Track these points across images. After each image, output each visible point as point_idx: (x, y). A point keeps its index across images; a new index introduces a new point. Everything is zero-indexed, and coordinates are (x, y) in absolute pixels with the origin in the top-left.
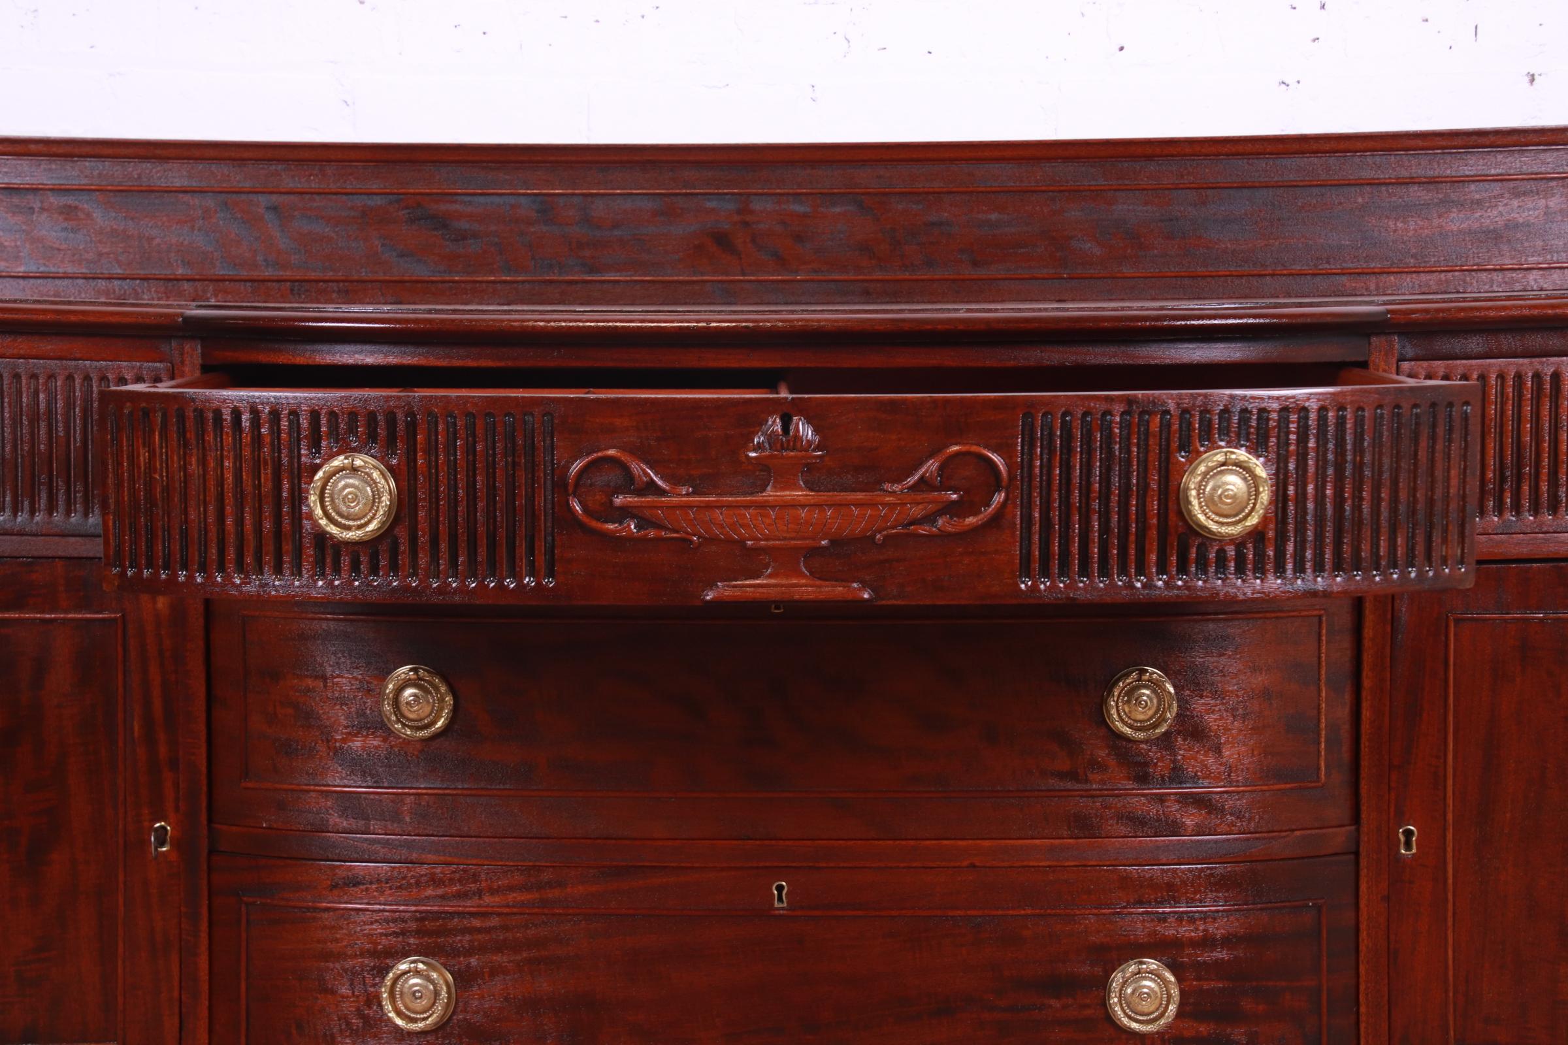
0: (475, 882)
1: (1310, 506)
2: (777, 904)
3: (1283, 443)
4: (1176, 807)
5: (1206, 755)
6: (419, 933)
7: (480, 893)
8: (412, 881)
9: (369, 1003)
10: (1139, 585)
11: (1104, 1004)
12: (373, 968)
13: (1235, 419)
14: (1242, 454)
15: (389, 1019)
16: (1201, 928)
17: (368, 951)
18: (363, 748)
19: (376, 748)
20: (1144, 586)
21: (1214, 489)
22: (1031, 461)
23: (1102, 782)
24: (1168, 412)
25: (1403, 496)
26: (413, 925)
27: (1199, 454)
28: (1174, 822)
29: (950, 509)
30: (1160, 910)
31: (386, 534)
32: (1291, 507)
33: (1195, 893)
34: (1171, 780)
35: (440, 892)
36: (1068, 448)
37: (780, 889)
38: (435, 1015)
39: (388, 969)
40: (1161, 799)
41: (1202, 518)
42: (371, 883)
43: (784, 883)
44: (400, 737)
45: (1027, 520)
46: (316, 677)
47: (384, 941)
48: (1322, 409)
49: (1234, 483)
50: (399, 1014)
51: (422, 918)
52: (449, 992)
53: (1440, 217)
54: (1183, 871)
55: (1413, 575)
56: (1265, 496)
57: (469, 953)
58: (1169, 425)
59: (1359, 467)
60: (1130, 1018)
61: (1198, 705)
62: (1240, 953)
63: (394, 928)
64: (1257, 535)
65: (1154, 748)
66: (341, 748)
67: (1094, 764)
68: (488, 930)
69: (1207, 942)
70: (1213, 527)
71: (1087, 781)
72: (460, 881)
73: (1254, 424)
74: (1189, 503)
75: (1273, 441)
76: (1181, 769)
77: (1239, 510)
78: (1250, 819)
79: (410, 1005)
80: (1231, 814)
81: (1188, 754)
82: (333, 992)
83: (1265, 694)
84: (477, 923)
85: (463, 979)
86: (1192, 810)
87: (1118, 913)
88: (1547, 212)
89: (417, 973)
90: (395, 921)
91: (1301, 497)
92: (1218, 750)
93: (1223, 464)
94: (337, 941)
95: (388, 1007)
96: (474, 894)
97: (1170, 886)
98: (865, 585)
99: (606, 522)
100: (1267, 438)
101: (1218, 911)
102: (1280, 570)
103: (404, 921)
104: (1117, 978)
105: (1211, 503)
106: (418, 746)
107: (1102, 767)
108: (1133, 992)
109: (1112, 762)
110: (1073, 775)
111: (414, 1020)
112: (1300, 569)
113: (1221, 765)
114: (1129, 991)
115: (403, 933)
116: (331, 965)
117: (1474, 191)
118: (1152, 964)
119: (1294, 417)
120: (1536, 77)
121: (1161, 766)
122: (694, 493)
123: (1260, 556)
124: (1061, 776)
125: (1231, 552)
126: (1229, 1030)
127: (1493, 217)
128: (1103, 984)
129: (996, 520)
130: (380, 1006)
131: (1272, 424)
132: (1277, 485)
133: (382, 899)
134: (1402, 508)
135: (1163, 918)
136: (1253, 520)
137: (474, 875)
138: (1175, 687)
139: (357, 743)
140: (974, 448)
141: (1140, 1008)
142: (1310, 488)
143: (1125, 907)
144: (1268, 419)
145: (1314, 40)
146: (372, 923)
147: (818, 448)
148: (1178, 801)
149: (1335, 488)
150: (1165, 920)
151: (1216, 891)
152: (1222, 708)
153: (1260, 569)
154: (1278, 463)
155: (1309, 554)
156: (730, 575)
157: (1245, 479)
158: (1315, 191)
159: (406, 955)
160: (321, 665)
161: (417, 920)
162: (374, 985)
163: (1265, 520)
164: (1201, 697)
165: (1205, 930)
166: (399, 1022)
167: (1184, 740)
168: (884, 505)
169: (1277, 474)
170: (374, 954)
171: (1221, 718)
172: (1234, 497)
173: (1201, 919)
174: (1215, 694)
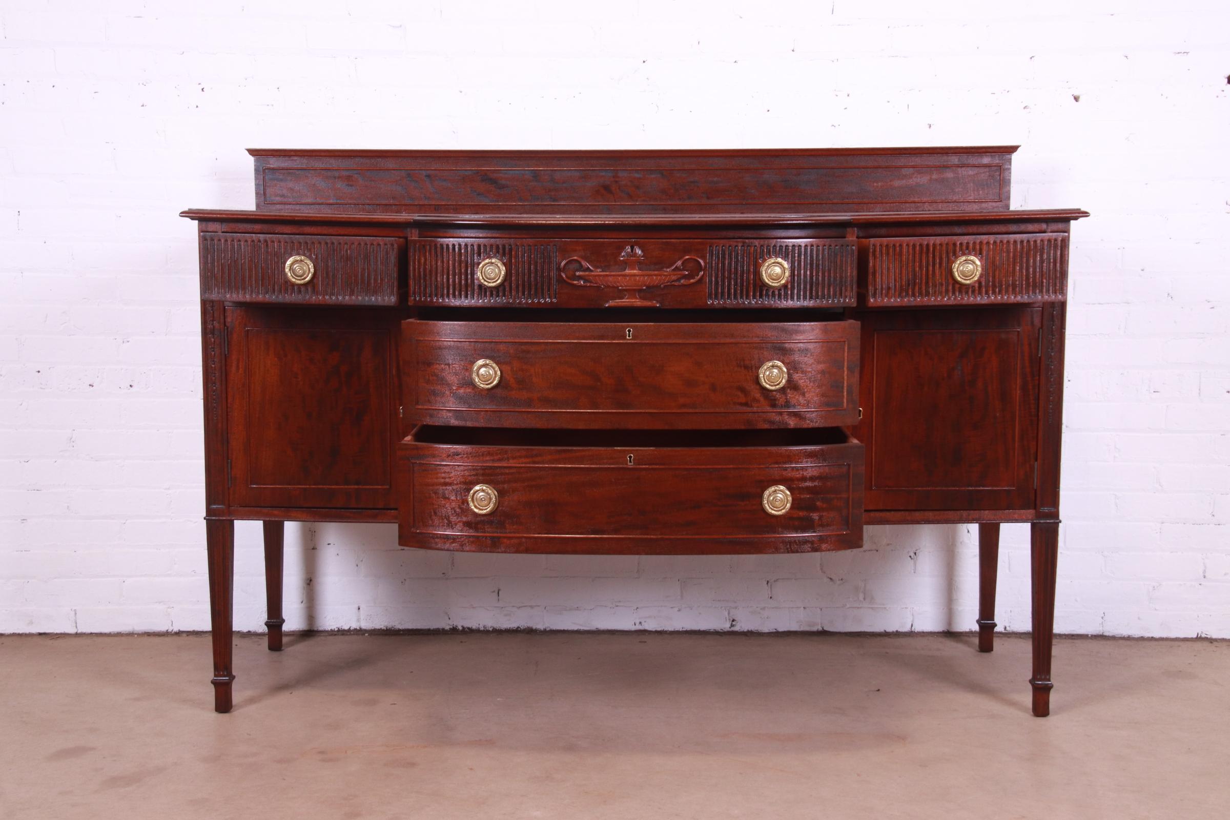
0: (506, 454)
1: (802, 277)
2: (629, 464)
3: (793, 257)
4: (787, 417)
5: (799, 396)
6: (483, 475)
7: (508, 459)
8: (481, 454)
9: (463, 503)
10: (746, 303)
11: (761, 504)
12: (465, 489)
13: (778, 248)
14: (779, 260)
15: (472, 510)
16: (801, 473)
17: (463, 482)
18: (464, 393)
19: (469, 392)
20: (748, 303)
21: (771, 271)
22: (712, 261)
23: (758, 407)
24: (756, 246)
25: (832, 275)
26: (481, 472)
27: (766, 260)
28: (786, 423)
29: (685, 277)
30: (784, 466)
31: (502, 284)
32: (796, 278)
33: (799, 459)
34: (785, 406)
35: (492, 458)
36: (724, 257)
37: (630, 457)
38: (490, 508)
39: (471, 489)
40: (781, 414)
41: (767, 281)
42: (464, 454)
43: (632, 455)
44: (479, 388)
45: (711, 281)
46: (446, 364)
47: (470, 478)
48: (806, 246)
49: (778, 270)
50: (476, 507)
51: (484, 468)
52: (496, 498)
53: (891, 181)
54: (794, 450)
55: (836, 301)
56: (787, 274)
57: (504, 482)
58: (757, 250)
59: (818, 265)
60: (772, 509)
61: (796, 376)
62: (816, 483)
63: (474, 473)
64: (785, 286)
65: (778, 394)
66: (456, 393)
67: (755, 400)
68: (512, 474)
69: (804, 479)
70: (770, 284)
71: (752, 406)
72: (500, 453)
73: (784, 250)
74: (762, 275)
75: (790, 256)
76: (789, 402)
77: (778, 278)
78: (816, 422)
79: (480, 504)
80: (809, 420)
81: (791, 396)
82: (449, 499)
83: (823, 372)
84: (507, 471)
85: (501, 493)
86: (793, 418)
87: (768, 467)
88: (931, 180)
89: (483, 491)
90: (474, 470)
91: (799, 275)
92: (803, 394)
93: (774, 263)
94: (450, 478)
95: (471, 504)
96: (506, 459)
97: (789, 456)
98: (658, 302)
99: (574, 281)
100: (788, 255)
101: (808, 466)
102: (792, 299)
103: (477, 470)
104: (767, 493)
105: (770, 276)
106: (486, 392)
107: (758, 401)
108: (773, 499)
109: (762, 399)
110: (746, 404)
111: (482, 510)
112: (798, 299)
113: (805, 400)
114: (771, 498)
115: (477, 475)
116: (448, 488)
117: (905, 171)
118: (782, 487)
119: (797, 248)
120: (932, 125)
121: (781, 400)
122: (602, 271)
123: (786, 294)
124: (741, 404)
125: (777, 292)
126: (811, 514)
127: (912, 182)
128: (761, 496)
129: (700, 280)
130: (468, 504)
131: (790, 250)
132: (791, 270)
133: (468, 461)
134: (832, 279)
135: (786, 469)
136: (783, 282)
137: (506, 451)
138: (787, 369)
139: (462, 391)
140: (693, 257)
141: (775, 506)
142: (802, 272)
143: (770, 465)
144: (788, 249)
145: (845, 109)
146: (464, 471)
147: (642, 257)
148: (788, 415)
149: (810, 272)
150: (786, 470)
151: (807, 458)
152: (805, 377)
153: (786, 299)
154: (792, 263)
155: (802, 293)
156: (614, 298)
157: (781, 268)
158: (842, 170)
159: (478, 483)
160: (448, 360)
161: (483, 469)
162: (465, 496)
163: (787, 282)
164: (797, 373)
165: (803, 474)
166: (476, 510)
167: (790, 390)
168: (664, 275)
169: (791, 267)
170: (465, 483)
171: (805, 382)
172: (777, 274)
173: (801, 470)
174: (803, 372)
